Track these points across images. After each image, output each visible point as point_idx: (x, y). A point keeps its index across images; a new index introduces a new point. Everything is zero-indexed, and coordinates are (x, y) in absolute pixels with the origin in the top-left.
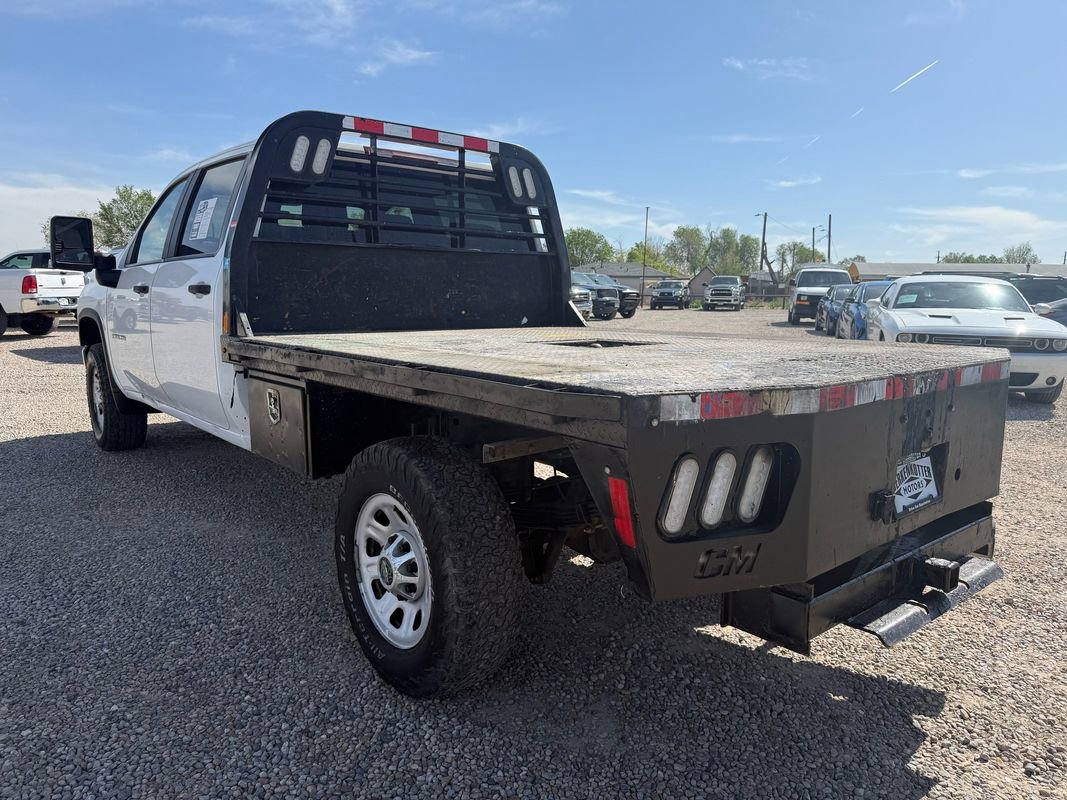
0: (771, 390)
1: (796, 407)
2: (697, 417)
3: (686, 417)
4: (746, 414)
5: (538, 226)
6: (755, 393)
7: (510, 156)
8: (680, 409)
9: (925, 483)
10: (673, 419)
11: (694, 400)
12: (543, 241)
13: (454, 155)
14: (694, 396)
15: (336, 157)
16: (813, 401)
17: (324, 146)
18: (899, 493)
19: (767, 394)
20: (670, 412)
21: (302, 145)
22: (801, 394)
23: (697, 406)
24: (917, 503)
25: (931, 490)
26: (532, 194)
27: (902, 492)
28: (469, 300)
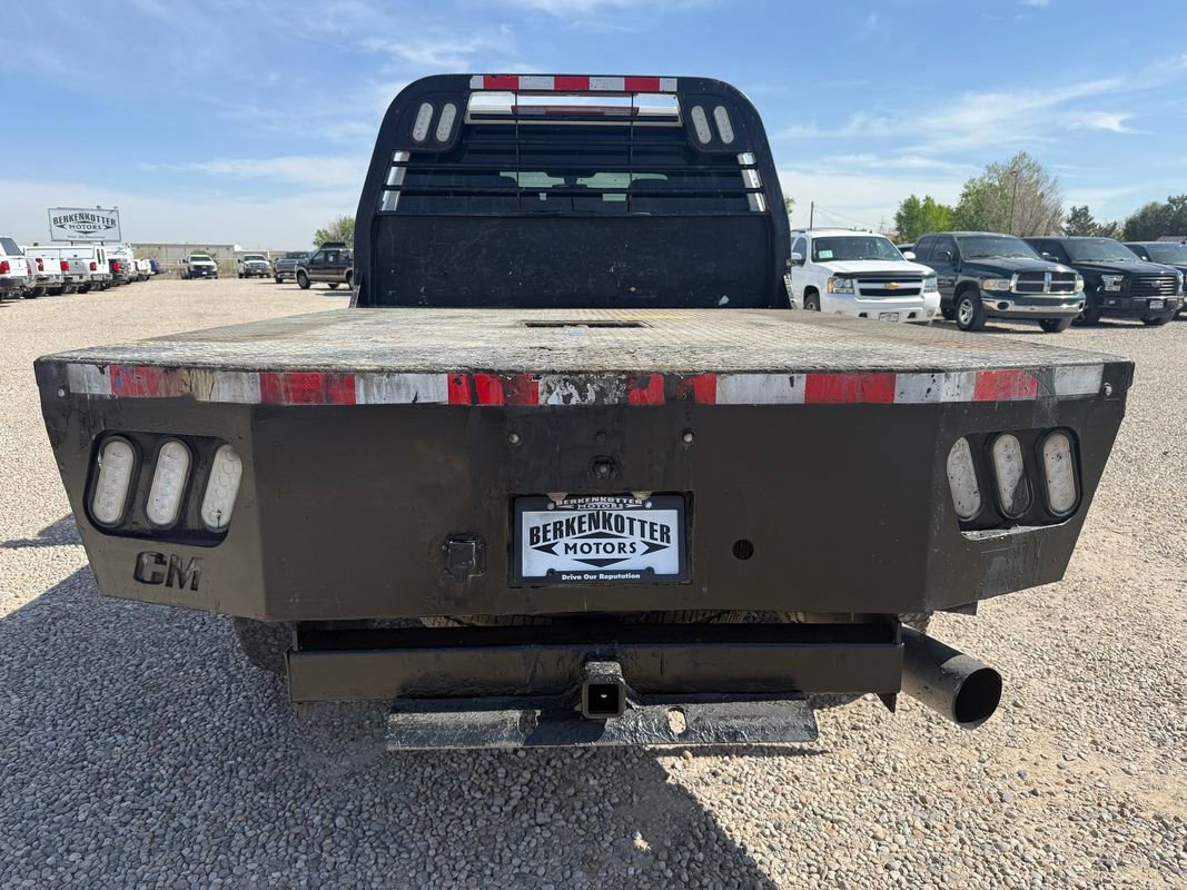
0: (191, 367)
1: (224, 392)
2: (108, 392)
3: (97, 391)
4: (164, 396)
5: (752, 178)
6: (171, 369)
7: (695, 91)
8: (89, 381)
9: (642, 548)
10: (83, 392)
11: (102, 372)
12: (759, 197)
14: (102, 367)
15: (468, 121)
16: (246, 387)
17: (450, 112)
19: (185, 372)
20: (79, 383)
21: (426, 111)
22: (230, 378)
23: (107, 378)
24: (597, 573)
25: (666, 562)
26: (727, 135)
28: (641, 274)
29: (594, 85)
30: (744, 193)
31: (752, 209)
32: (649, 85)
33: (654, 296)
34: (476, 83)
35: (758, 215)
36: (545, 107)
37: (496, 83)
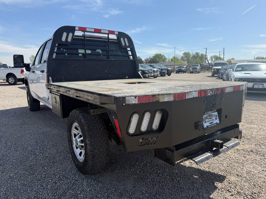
0: (159, 95)
1: (166, 99)
2: (137, 102)
3: (134, 102)
4: (151, 102)
5: (130, 53)
6: (154, 96)
7: (121, 35)
8: (132, 100)
9: (215, 119)
10: (129, 103)
11: (136, 98)
12: (131, 57)
13: (106, 36)
14: (136, 97)
15: (74, 37)
16: (171, 97)
17: (71, 35)
18: (205, 122)
19: (157, 96)
20: (129, 101)
21: (65, 34)
22: (168, 96)
23: (137, 99)
24: (212, 125)
25: (218, 121)
26: (127, 44)
27: (207, 122)
28: (112, 72)
29: (102, 31)
30: (128, 56)
31: (130, 59)
32: (112, 33)
33: (114, 77)
34: (77, 28)
35: (131, 60)
36: (90, 35)
37: (82, 29)
